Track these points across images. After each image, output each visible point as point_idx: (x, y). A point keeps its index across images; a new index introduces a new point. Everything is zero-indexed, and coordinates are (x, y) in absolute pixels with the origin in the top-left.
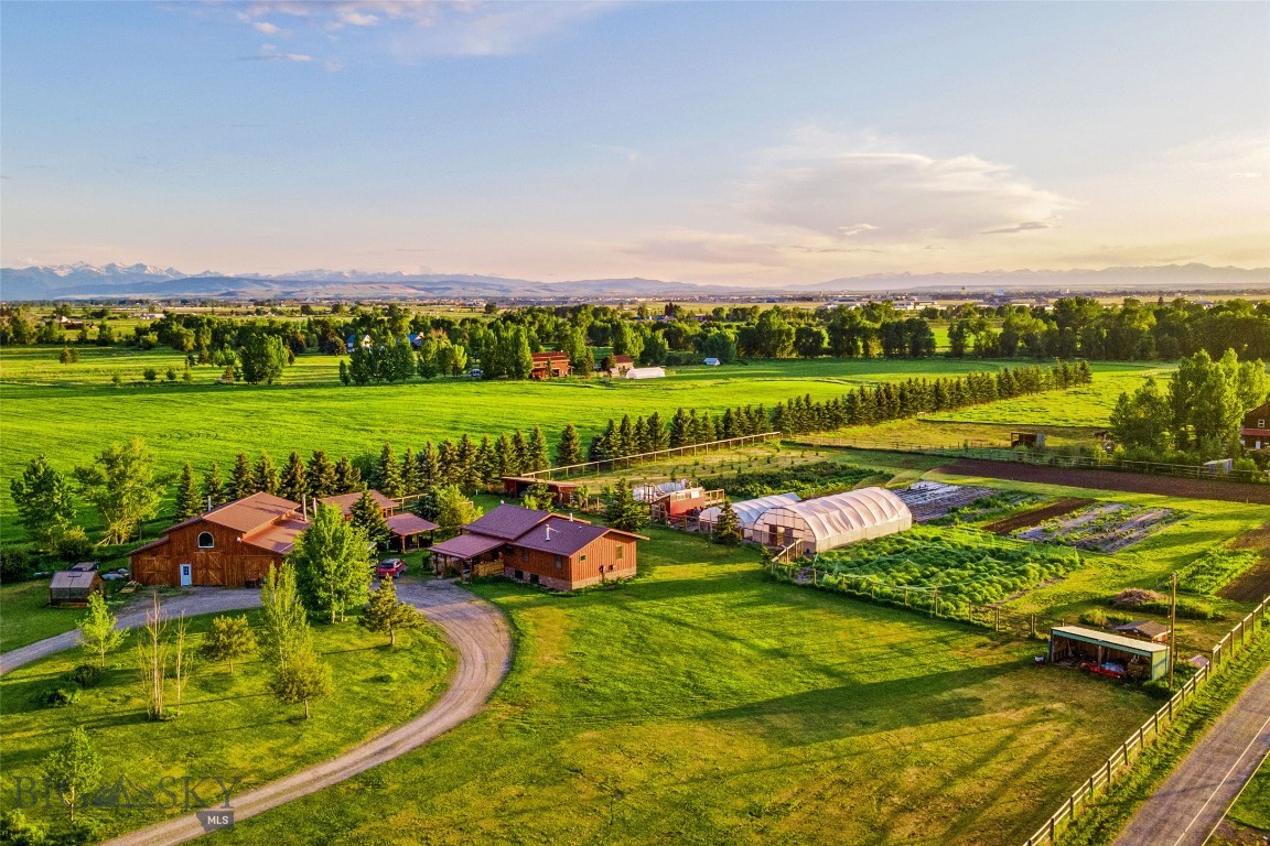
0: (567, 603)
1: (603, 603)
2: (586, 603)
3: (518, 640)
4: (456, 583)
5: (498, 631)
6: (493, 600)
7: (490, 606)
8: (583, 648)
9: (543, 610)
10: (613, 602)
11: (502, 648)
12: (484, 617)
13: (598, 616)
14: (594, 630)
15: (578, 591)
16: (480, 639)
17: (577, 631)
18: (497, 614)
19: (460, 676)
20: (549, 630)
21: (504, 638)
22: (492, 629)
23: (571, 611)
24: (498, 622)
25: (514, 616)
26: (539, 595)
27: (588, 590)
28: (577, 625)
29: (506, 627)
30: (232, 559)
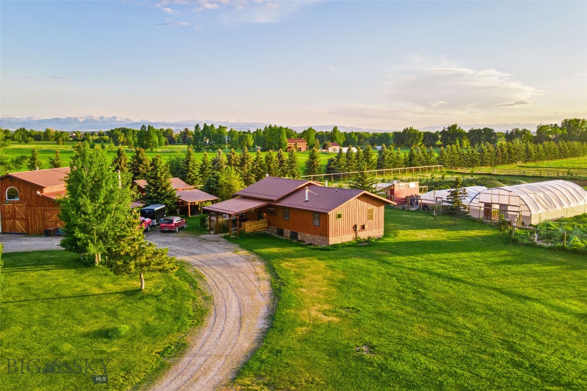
0: (326, 255)
1: (362, 257)
2: (346, 256)
3: (280, 290)
4: (225, 237)
5: (259, 279)
6: (256, 251)
7: (253, 256)
8: (353, 302)
9: (304, 261)
10: (372, 257)
11: (261, 299)
12: (246, 265)
13: (361, 269)
14: (361, 283)
15: (335, 246)
16: (238, 287)
17: (343, 282)
18: (258, 263)
19: (206, 333)
20: (312, 280)
21: (265, 287)
22: (252, 277)
23: (332, 263)
24: (259, 270)
25: (275, 266)
26: (299, 248)
27: (344, 245)
28: (341, 276)
29: (267, 276)
30: (35, 211)
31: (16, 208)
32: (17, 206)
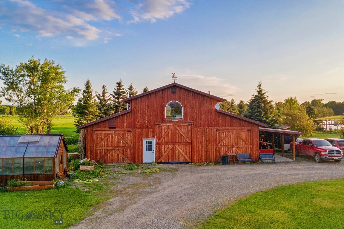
30: (203, 132)
31: (178, 129)
32: (178, 126)
